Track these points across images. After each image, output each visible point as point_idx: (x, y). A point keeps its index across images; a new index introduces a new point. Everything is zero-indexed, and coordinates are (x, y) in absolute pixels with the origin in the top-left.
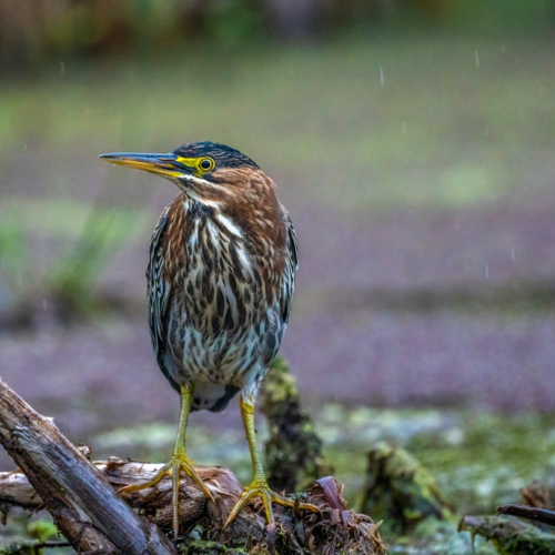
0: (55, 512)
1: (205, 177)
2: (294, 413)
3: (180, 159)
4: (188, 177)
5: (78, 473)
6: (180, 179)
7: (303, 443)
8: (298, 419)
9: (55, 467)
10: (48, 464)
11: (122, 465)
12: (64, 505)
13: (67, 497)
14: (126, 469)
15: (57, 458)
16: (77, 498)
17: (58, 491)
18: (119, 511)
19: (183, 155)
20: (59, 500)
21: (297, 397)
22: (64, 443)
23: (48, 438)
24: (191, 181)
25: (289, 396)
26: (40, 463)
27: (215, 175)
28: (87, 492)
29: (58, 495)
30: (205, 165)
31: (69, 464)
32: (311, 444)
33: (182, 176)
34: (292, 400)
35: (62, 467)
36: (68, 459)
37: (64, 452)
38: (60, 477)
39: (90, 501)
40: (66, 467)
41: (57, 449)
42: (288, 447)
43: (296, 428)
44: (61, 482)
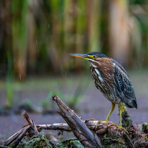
0: (74, 131)
1: (94, 60)
2: (126, 115)
3: (89, 56)
4: (90, 60)
5: (79, 122)
6: (89, 60)
7: (128, 122)
8: (127, 116)
9: (74, 121)
10: (72, 120)
11: (89, 121)
12: (76, 129)
13: (76, 128)
14: (89, 122)
15: (74, 119)
16: (79, 128)
17: (75, 126)
18: (88, 131)
19: (89, 55)
20: (75, 128)
21: (127, 112)
22: (76, 116)
23: (72, 114)
24: (91, 61)
25: (125, 111)
26: (70, 120)
27: (97, 59)
28: (81, 126)
29: (74, 127)
30: (95, 57)
31: (77, 120)
32: (130, 122)
33: (89, 59)
34: (126, 112)
35: (75, 121)
36: (77, 119)
37: (76, 117)
38: (75, 123)
39: (82, 129)
40: (76, 121)
41: (74, 117)
42: (125, 123)
43: (127, 118)
44: (75, 124)
